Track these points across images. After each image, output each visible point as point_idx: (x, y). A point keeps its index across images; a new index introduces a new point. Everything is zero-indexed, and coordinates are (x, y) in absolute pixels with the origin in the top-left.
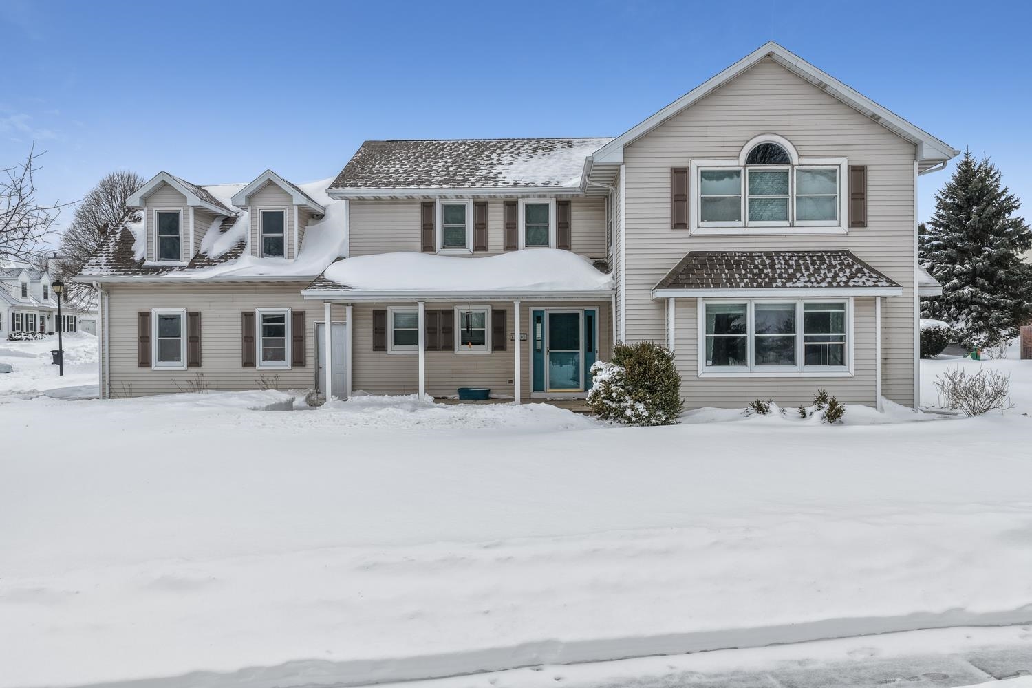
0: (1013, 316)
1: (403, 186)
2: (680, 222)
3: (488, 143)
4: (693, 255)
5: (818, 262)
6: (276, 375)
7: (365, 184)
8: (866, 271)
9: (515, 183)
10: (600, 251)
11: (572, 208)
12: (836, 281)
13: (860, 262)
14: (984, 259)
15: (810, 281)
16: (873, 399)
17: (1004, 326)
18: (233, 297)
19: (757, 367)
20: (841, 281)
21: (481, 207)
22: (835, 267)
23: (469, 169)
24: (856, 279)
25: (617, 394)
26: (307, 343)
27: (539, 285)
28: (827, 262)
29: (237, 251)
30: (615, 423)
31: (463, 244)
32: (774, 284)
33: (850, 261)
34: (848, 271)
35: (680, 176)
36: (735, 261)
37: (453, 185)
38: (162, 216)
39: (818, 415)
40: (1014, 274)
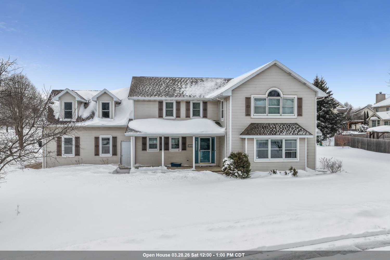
0: (331, 130)
1: (153, 96)
2: (248, 114)
3: (175, 79)
4: (252, 124)
5: (289, 127)
6: (108, 159)
7: (140, 95)
8: (303, 130)
9: (190, 96)
10: (216, 118)
11: (208, 104)
12: (294, 133)
13: (301, 127)
14: (322, 111)
15: (287, 133)
16: (304, 168)
17: (328, 134)
18: (91, 132)
19: (271, 159)
20: (296, 133)
21: (178, 103)
22: (294, 128)
23: (173, 90)
24: (300, 132)
25: (233, 168)
26: (118, 147)
27: (202, 132)
28: (291, 127)
29: (92, 116)
30: (232, 177)
31: (172, 115)
32: (277, 134)
33: (298, 126)
34: (297, 130)
35: (248, 100)
36: (264, 126)
37: (170, 96)
38: (66, 104)
39: (291, 174)
40: (331, 117)
